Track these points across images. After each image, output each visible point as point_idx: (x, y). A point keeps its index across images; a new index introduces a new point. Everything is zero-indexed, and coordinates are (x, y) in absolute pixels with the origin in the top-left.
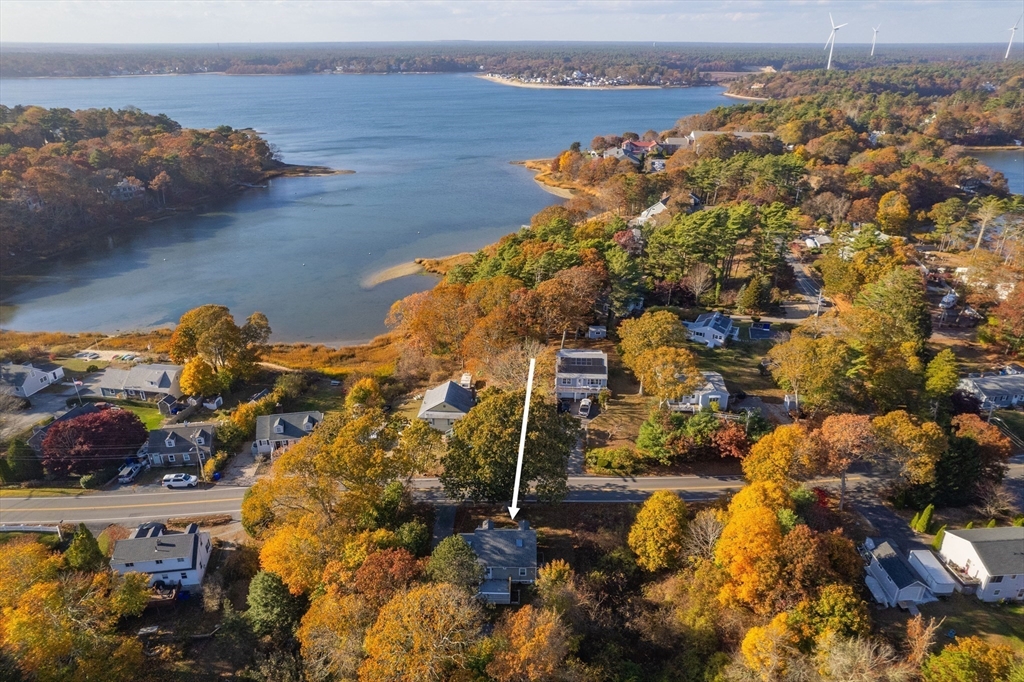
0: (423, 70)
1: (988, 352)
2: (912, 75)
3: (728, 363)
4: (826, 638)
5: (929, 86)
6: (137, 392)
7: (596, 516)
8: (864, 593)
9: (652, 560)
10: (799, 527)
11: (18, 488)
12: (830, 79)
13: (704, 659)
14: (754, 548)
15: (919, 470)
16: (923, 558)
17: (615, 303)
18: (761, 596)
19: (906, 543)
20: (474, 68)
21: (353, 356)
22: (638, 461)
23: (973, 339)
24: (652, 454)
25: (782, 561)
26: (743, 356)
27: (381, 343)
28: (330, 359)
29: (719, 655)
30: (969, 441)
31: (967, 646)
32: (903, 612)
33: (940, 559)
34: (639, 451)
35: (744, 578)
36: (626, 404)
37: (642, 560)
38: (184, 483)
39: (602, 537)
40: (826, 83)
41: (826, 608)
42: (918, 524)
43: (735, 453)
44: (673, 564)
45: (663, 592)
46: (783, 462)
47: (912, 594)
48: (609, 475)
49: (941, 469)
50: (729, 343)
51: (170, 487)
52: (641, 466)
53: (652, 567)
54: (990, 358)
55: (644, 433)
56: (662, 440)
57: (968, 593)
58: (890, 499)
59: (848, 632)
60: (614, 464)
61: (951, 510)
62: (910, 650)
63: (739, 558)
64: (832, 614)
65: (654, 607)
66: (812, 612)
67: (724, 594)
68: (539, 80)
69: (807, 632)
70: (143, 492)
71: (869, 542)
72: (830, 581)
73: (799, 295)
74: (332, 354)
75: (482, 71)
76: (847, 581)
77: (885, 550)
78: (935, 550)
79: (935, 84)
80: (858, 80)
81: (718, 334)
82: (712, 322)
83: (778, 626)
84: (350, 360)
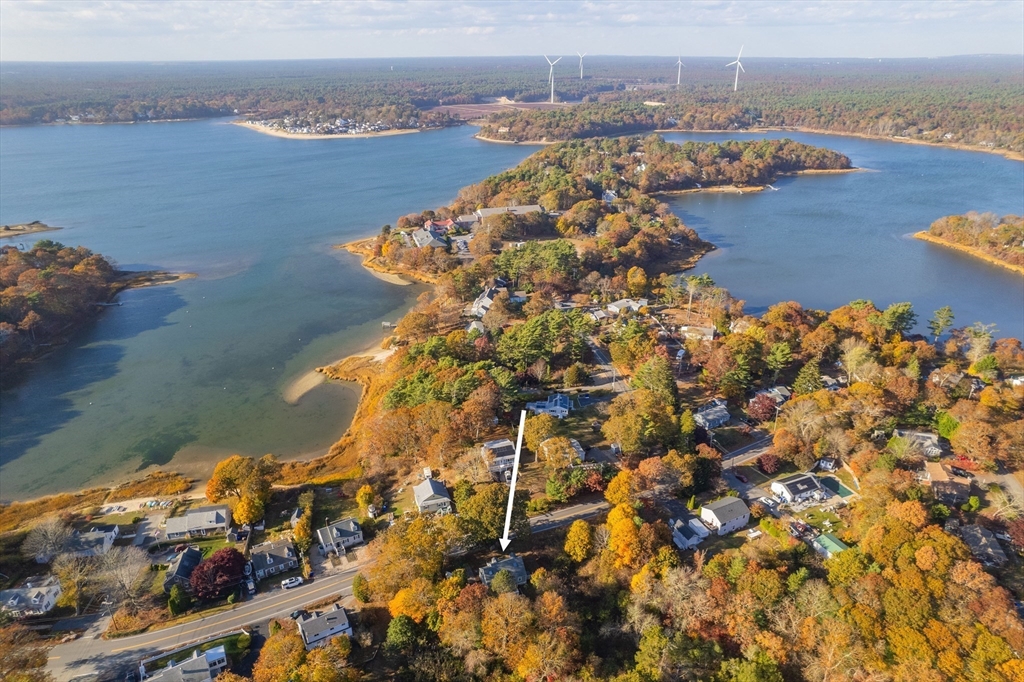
0: (174, 117)
1: (706, 389)
2: (618, 113)
3: (576, 428)
4: (665, 571)
5: (632, 122)
6: (199, 531)
7: (540, 540)
8: (675, 546)
9: (579, 554)
10: (645, 524)
11: (186, 615)
12: (560, 120)
13: (615, 595)
14: (628, 539)
15: (687, 480)
16: (695, 522)
17: (505, 405)
18: (633, 560)
19: (687, 517)
20: (226, 113)
21: (324, 466)
22: (549, 503)
23: (697, 381)
24: (557, 498)
25: (641, 542)
26: (580, 420)
27: (338, 451)
28: (310, 471)
29: (622, 592)
30: (705, 459)
31: (717, 558)
32: (691, 551)
33: (701, 521)
34: (549, 497)
35: (625, 554)
36: (531, 470)
37: (574, 557)
38: (297, 583)
39: (550, 551)
40: (558, 126)
41: (662, 558)
42: (690, 505)
43: (599, 489)
44: (590, 555)
45: (587, 570)
46: (626, 491)
47: (694, 541)
48: (538, 515)
49: (695, 476)
50: (571, 414)
51: (288, 588)
52: (552, 506)
53: (579, 560)
54: (707, 393)
55: (550, 488)
56: (561, 490)
57: (714, 535)
58: (676, 495)
59: (673, 566)
60: (538, 508)
61: (702, 494)
62: (696, 566)
63: (622, 546)
64: (665, 560)
65: (586, 579)
66: (657, 562)
67: (617, 564)
68: (305, 130)
69: (657, 570)
70: (272, 595)
71: (671, 521)
72: (661, 546)
73: (598, 366)
74: (309, 467)
75: (237, 114)
76: (667, 544)
77: (679, 523)
78: (698, 517)
79: (636, 121)
80: (581, 121)
81: (564, 409)
82: (559, 402)
83: (645, 570)
84: (324, 469)
